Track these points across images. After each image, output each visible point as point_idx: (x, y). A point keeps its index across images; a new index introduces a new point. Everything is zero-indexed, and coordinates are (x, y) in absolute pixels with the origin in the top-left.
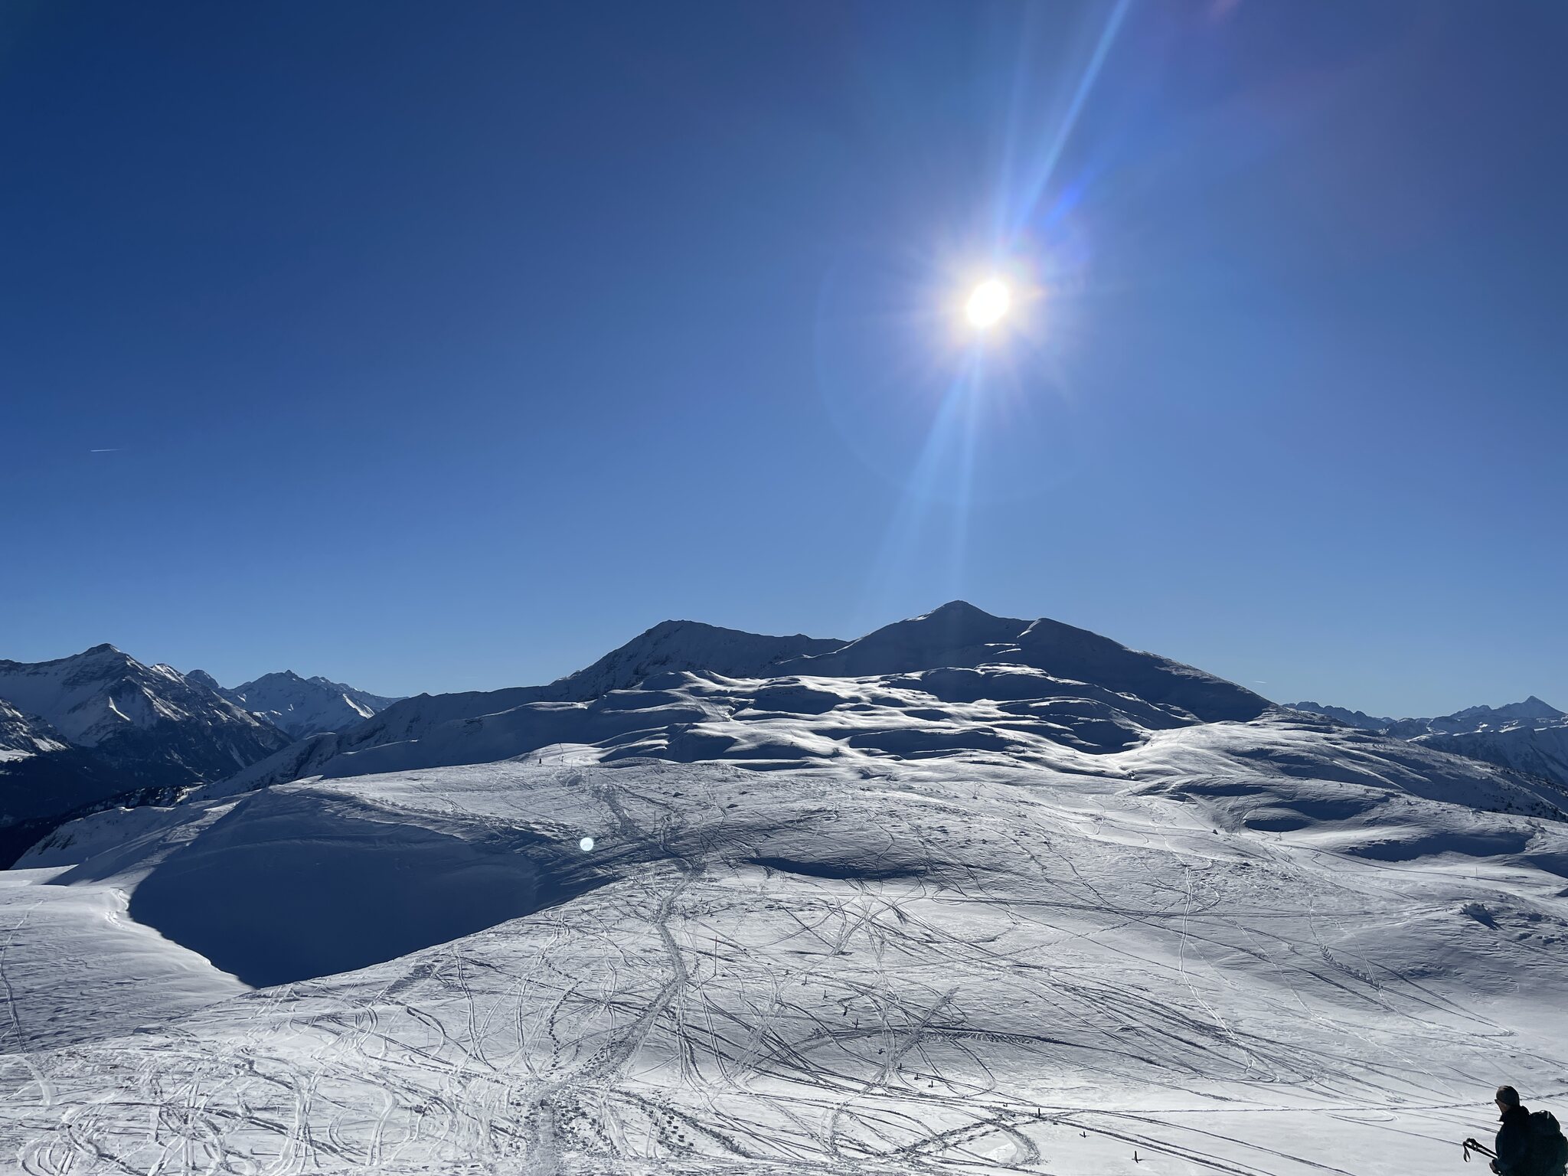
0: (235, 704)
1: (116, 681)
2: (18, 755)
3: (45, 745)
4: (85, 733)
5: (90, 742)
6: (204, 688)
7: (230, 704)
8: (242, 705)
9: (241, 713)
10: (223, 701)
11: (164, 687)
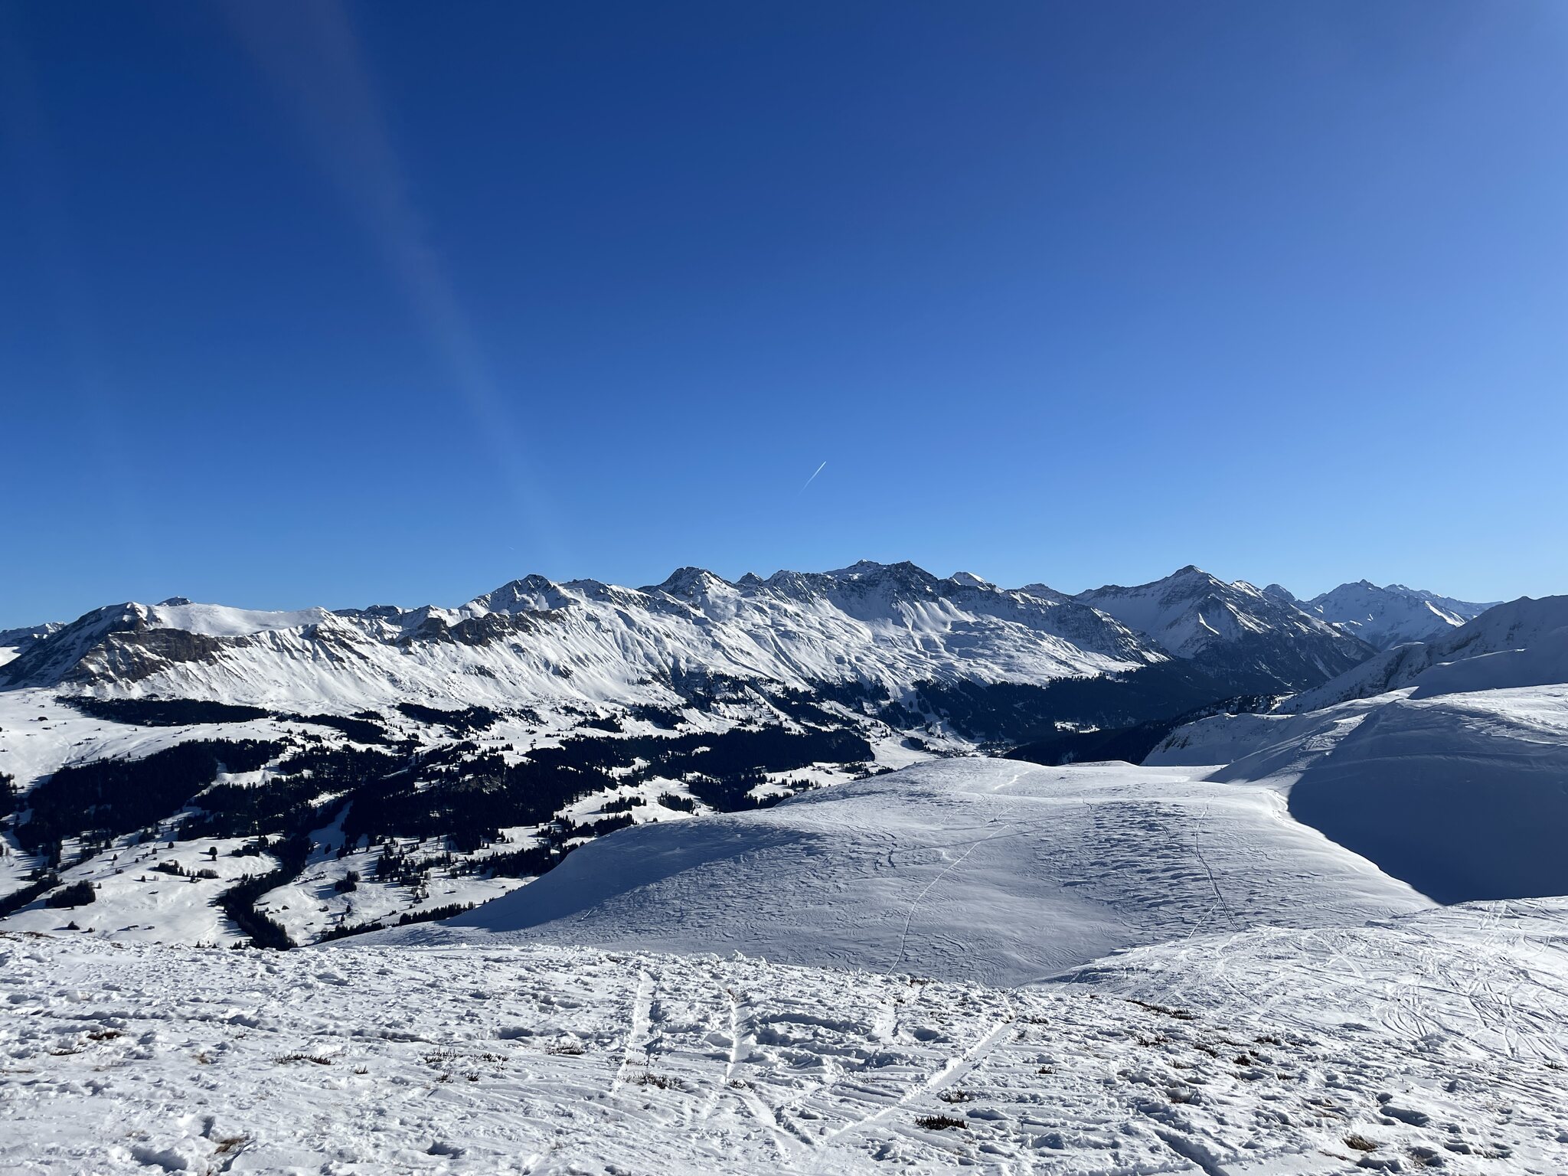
0: (1314, 616)
1: (1202, 599)
2: (1132, 666)
3: (1152, 657)
4: (1182, 646)
5: (1188, 654)
6: (1281, 601)
7: (1309, 616)
8: (1321, 617)
9: (1320, 624)
10: (1302, 613)
11: (1246, 602)
